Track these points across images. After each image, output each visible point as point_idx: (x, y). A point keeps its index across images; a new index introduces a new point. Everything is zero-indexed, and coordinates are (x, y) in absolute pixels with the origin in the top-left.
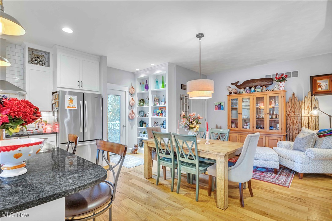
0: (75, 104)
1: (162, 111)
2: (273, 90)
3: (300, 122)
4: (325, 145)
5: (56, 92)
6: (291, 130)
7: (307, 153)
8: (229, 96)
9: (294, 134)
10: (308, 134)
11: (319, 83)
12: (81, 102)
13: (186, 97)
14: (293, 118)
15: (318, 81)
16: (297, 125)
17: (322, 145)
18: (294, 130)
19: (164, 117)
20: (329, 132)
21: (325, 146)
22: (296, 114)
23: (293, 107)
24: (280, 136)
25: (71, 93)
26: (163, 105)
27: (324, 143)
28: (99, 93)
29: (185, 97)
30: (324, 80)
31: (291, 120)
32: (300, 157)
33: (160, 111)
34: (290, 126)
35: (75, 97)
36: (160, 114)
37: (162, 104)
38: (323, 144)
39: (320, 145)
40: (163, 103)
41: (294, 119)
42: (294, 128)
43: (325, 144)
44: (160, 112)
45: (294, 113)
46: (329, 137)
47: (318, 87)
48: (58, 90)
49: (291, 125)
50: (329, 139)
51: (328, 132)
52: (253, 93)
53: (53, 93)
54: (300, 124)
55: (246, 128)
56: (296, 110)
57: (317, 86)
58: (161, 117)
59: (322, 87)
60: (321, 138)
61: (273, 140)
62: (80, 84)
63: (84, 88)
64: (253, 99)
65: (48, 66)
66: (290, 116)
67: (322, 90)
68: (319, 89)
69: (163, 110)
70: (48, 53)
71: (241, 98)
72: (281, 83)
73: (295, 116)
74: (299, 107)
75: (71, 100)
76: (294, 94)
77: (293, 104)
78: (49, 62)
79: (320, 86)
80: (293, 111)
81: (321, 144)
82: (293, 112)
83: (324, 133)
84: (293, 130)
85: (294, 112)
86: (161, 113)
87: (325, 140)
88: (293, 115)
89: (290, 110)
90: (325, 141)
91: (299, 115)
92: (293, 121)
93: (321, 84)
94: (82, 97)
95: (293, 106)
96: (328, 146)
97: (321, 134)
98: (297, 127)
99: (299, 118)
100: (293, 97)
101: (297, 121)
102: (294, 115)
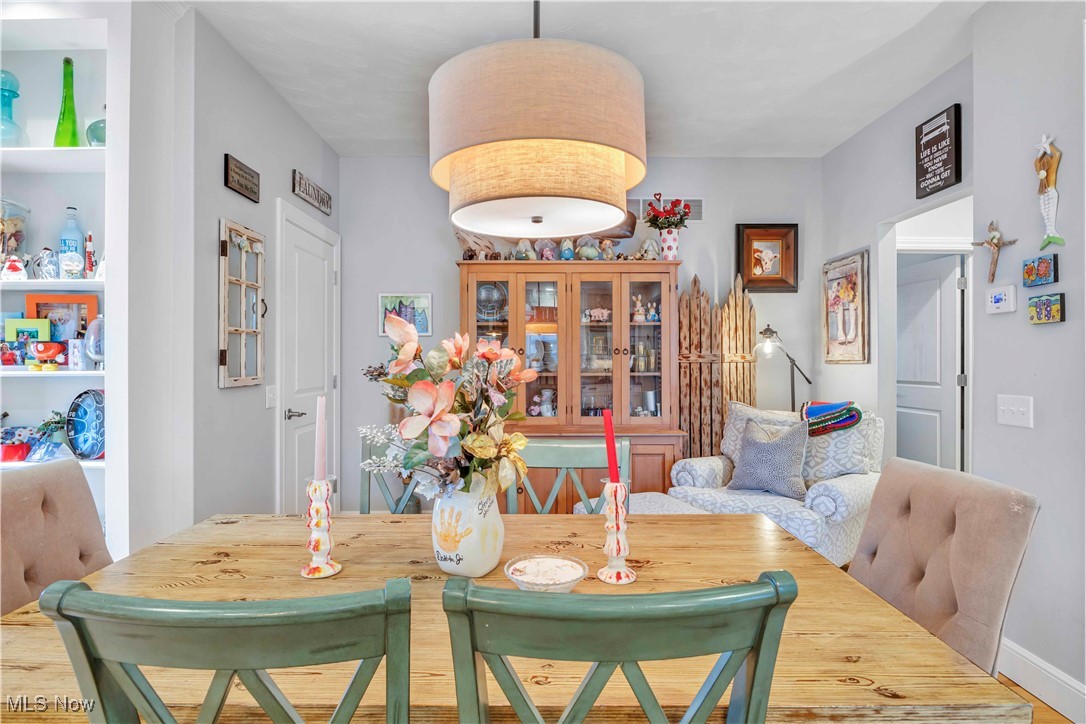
1: (53, 324)
2: (640, 259)
3: (717, 381)
4: (835, 460)
6: (686, 412)
7: (813, 500)
8: (465, 267)
9: (697, 425)
10: (786, 429)
11: (758, 251)
13: (252, 241)
14: (695, 367)
15: (756, 245)
16: (706, 393)
17: (826, 462)
18: (698, 413)
19: (77, 369)
20: (844, 414)
21: (835, 464)
22: (703, 353)
23: (693, 329)
24: (673, 441)
26: (65, 282)
27: (831, 454)
29: (245, 244)
30: (769, 244)
31: (685, 377)
32: (806, 523)
33: (42, 327)
34: (682, 396)
36: (31, 349)
37: (61, 273)
38: (828, 457)
39: (817, 464)
40: (72, 261)
41: (696, 374)
42: (697, 405)
43: (834, 457)
44: (33, 335)
45: (696, 348)
46: (841, 432)
47: (756, 265)
49: (685, 396)
50: (844, 441)
51: (840, 416)
52: (572, 261)
54: (716, 391)
55: (540, 414)
56: (704, 338)
57: (753, 260)
58: (48, 370)
59: (763, 263)
60: (818, 438)
61: (649, 458)
64: (569, 288)
66: (684, 360)
67: (765, 275)
68: (757, 271)
69: (64, 322)
71: (522, 279)
72: (669, 233)
73: (700, 360)
74: (714, 327)
76: (696, 281)
77: (696, 319)
79: (759, 262)
80: (695, 342)
81: (823, 459)
82: (693, 347)
83: (830, 420)
84: (695, 411)
85: (700, 346)
86: (44, 335)
87: (832, 443)
88: (693, 358)
89: (685, 338)
90: (832, 447)
91: (715, 356)
92: (692, 379)
93: (763, 255)
95: (696, 325)
96: (843, 465)
97: (822, 422)
98: (706, 402)
99: (715, 366)
100: (693, 291)
101: (709, 380)
102: (700, 357)
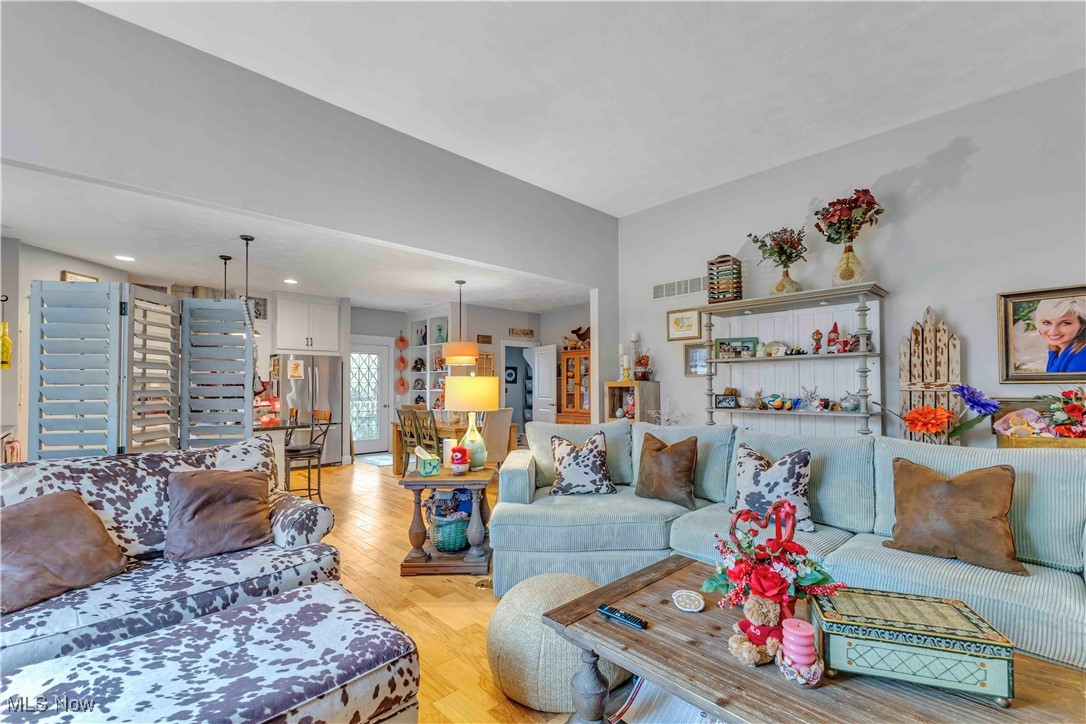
0: (301, 372)
5: (276, 355)
12: (309, 369)
13: (487, 356)
25: (297, 357)
28: (337, 355)
29: (484, 357)
35: (301, 363)
48: (277, 352)
53: (272, 356)
62: (310, 341)
63: (315, 347)
65: (265, 318)
70: (265, 300)
75: (296, 367)
78: (265, 310)
94: (311, 362)
